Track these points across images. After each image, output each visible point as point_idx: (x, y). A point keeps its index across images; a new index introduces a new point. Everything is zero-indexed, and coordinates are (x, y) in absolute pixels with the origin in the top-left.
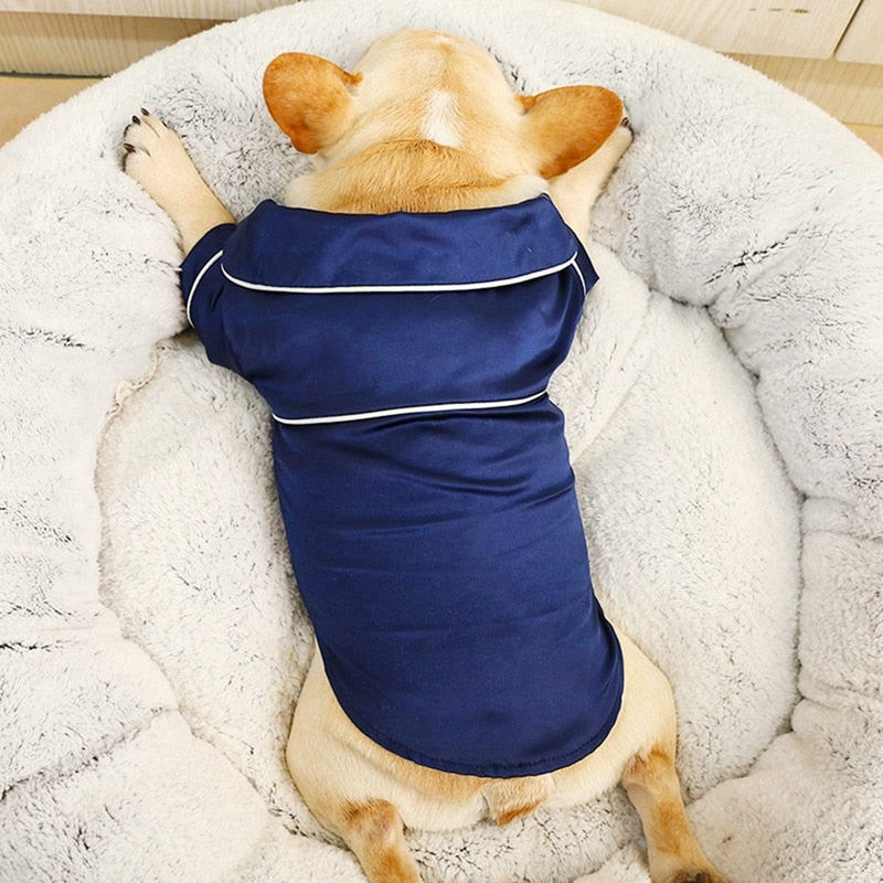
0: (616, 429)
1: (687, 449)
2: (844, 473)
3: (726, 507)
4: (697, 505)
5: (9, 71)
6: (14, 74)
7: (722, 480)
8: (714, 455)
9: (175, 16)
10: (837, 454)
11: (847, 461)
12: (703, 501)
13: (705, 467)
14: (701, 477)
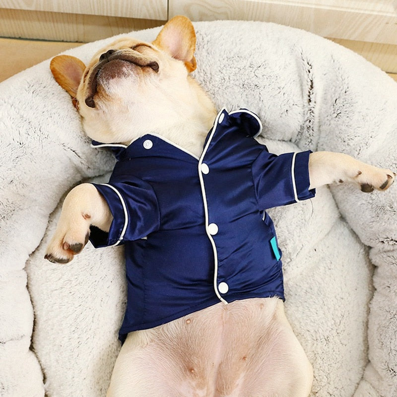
0: (305, 283)
1: (333, 308)
2: (384, 361)
3: (341, 345)
4: (327, 340)
5: (17, 37)
6: (20, 38)
7: (344, 331)
8: (345, 316)
9: (105, 15)
10: (385, 350)
11: (388, 356)
12: (331, 338)
13: (338, 321)
14: (334, 326)
